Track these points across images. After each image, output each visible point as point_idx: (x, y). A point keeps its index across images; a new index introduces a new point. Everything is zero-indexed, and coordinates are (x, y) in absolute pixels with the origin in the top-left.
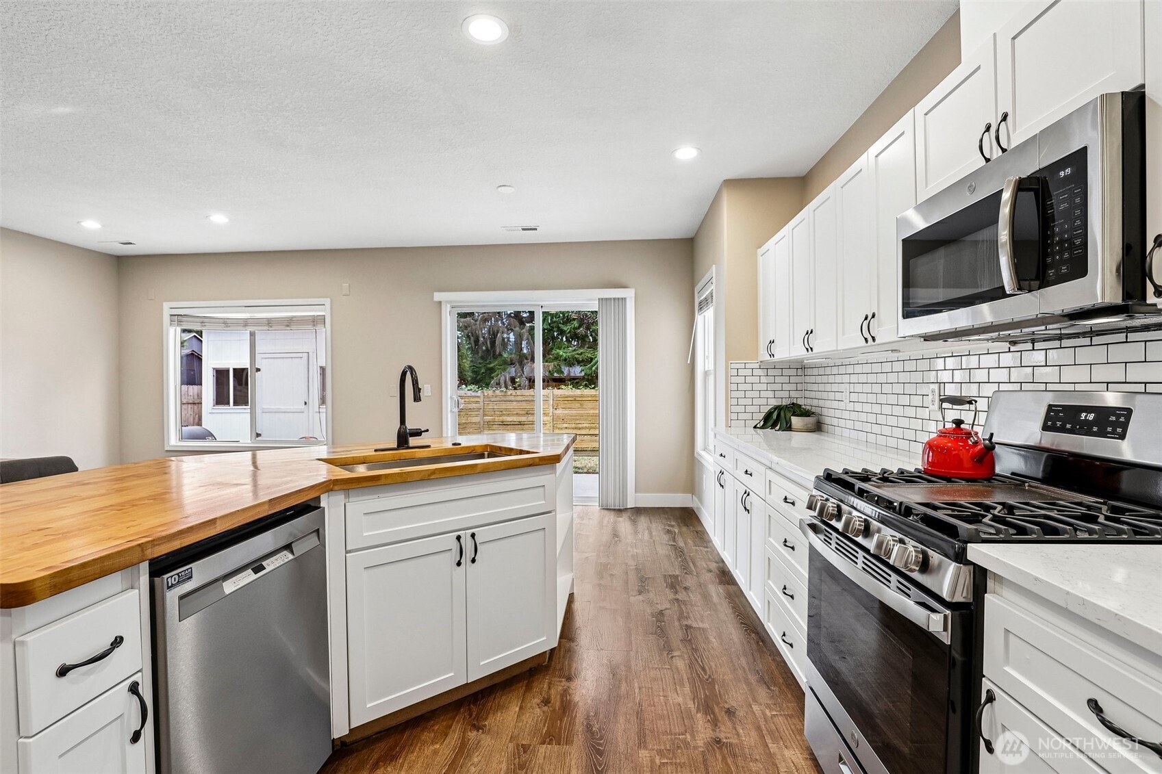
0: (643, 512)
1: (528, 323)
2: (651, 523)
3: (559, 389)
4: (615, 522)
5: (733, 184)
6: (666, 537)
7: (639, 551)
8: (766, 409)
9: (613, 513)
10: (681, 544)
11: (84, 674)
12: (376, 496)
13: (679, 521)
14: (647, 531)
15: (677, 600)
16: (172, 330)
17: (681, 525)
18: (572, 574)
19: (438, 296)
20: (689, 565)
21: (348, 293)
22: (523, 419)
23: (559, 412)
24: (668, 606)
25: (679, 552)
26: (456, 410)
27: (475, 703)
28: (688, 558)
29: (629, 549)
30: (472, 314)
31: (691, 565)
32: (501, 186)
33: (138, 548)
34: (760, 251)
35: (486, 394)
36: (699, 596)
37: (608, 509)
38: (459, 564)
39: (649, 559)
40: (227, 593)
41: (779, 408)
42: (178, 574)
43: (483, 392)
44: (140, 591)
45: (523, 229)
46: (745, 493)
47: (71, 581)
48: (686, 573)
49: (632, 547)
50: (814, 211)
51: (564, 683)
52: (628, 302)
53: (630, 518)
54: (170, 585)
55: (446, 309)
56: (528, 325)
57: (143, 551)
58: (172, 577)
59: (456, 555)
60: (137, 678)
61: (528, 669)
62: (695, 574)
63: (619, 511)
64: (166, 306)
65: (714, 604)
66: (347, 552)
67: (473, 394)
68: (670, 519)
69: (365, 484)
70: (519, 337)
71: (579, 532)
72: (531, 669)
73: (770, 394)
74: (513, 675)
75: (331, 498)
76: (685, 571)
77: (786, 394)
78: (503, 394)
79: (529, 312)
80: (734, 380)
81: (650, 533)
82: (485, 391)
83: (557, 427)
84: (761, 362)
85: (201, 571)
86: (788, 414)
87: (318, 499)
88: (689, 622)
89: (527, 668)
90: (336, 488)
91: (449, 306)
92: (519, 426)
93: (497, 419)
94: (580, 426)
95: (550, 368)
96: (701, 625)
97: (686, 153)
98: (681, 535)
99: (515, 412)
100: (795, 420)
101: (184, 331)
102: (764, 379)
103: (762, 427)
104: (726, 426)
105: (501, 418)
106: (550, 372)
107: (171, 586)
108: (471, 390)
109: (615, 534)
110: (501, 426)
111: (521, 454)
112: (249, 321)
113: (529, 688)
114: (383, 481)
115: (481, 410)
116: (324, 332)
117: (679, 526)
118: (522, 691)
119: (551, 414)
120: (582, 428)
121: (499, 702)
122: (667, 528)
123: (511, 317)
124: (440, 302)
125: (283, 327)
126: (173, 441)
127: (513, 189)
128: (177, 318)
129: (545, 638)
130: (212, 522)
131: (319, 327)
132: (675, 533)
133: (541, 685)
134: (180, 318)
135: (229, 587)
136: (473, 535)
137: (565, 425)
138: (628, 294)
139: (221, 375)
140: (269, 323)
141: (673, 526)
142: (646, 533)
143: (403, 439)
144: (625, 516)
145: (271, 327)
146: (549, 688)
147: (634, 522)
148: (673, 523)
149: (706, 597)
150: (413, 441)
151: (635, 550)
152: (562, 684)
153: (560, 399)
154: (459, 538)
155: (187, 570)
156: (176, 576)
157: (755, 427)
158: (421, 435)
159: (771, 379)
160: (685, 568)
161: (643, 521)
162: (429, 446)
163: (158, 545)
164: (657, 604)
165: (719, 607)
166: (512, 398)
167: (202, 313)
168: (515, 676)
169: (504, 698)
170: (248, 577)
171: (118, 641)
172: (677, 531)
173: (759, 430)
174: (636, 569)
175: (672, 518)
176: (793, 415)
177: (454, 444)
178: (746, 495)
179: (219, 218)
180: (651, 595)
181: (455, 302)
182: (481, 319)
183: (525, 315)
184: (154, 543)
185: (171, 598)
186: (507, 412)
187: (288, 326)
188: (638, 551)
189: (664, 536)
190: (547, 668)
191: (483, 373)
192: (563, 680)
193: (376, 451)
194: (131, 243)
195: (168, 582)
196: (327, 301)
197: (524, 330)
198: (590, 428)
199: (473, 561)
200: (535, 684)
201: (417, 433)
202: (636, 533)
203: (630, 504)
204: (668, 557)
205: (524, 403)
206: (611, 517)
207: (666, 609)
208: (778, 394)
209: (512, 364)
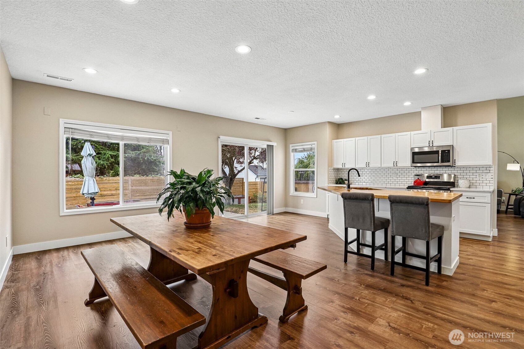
8: (334, 179)
22: (114, 192)
23: (134, 188)
64: (62, 121)
80: (329, 172)
83: (133, 196)
84: (333, 168)
92: (112, 196)
94: (145, 194)
99: (109, 189)
102: (333, 172)
110: (100, 197)
116: (168, 148)
120: (147, 195)
131: (166, 145)
137: (138, 194)
138: (275, 144)
145: (139, 142)
153: (134, 181)
166: (107, 181)
167: (88, 129)
186: (104, 189)
196: (171, 133)
198: (150, 195)
205: (114, 184)
208: (335, 176)
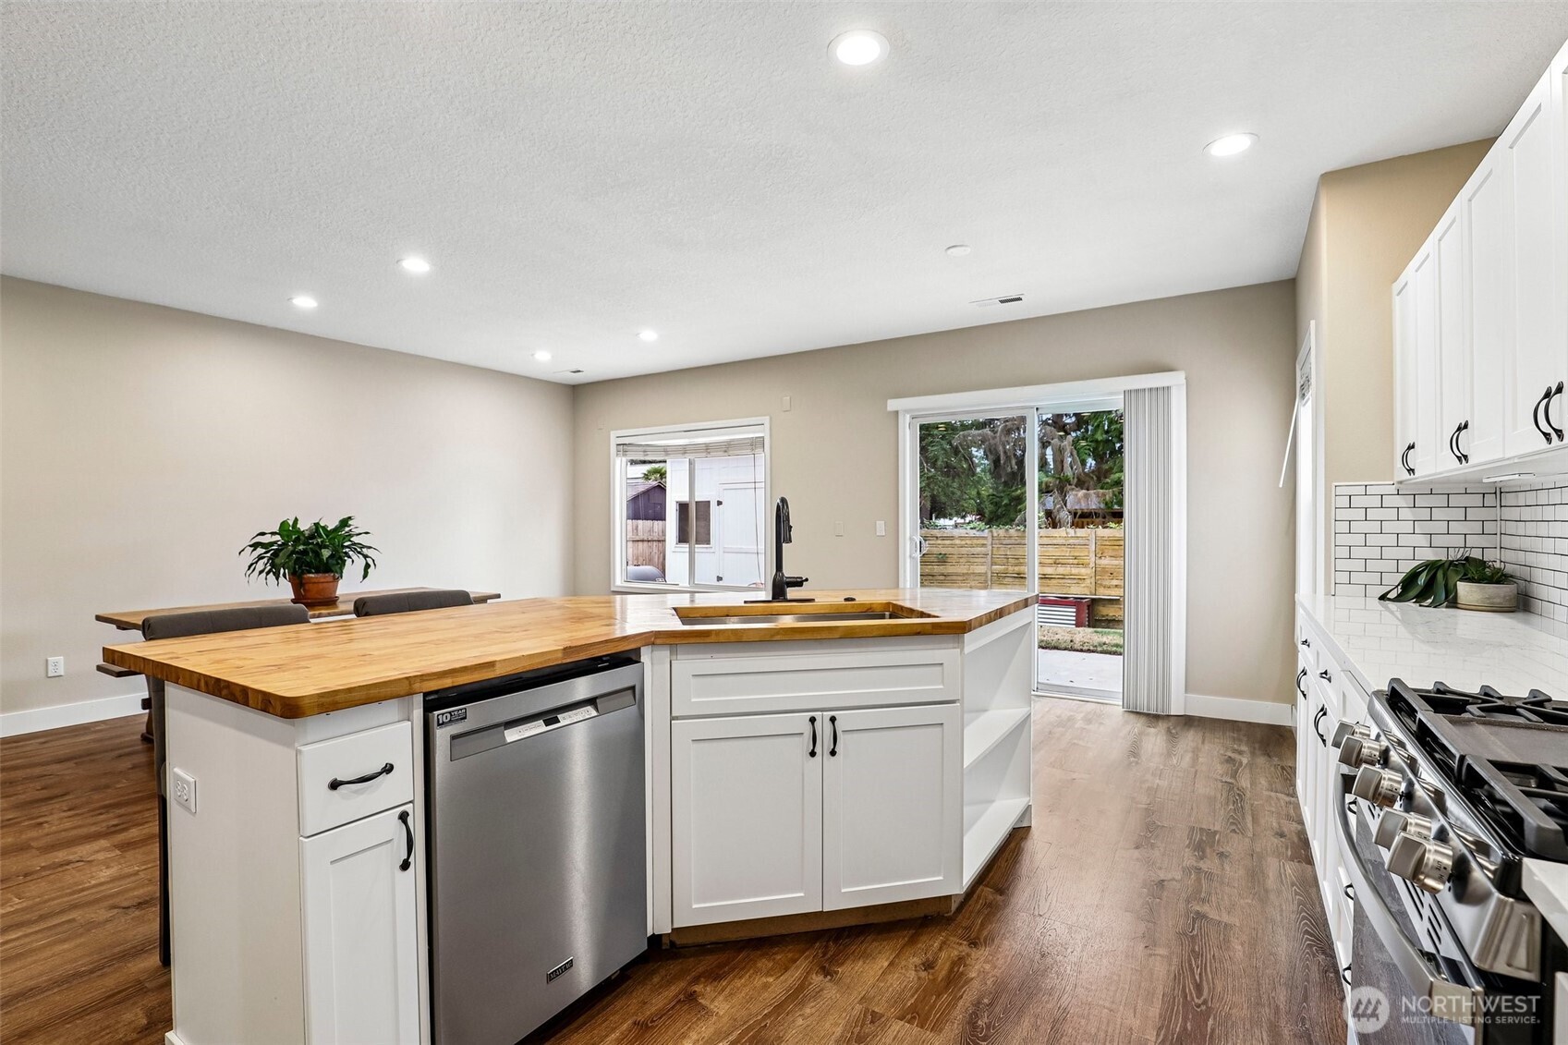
0: (1196, 723)
1: (1075, 431)
2: (1203, 743)
3: (1107, 527)
4: (1141, 733)
5: (1333, 178)
6: (1220, 768)
7: (1164, 783)
8: (1407, 567)
9: (1143, 719)
10: (1244, 782)
11: (356, 792)
12: (709, 656)
13: (1257, 746)
14: (1190, 755)
15: (1199, 870)
16: (618, 461)
17: (1258, 752)
18: (1028, 799)
19: (893, 405)
20: (1244, 818)
21: (788, 409)
23: (1105, 562)
24: (1178, 876)
25: (1235, 796)
26: (918, 555)
27: (836, 940)
28: (1247, 807)
29: (1149, 777)
30: (991, 421)
31: (1249, 819)
32: (949, 248)
33: (405, 681)
34: (1397, 286)
35: (995, 534)
36: (1241, 872)
37: (1137, 713)
38: (813, 754)
39: (1177, 798)
40: (509, 741)
41: (1433, 567)
42: (450, 713)
43: (991, 531)
44: (412, 724)
45: (1002, 302)
46: (1322, 710)
47: (337, 703)
48: (1234, 831)
49: (1153, 774)
50: (1470, 200)
51: (965, 948)
52: (1174, 392)
53: (1169, 730)
54: (441, 722)
55: (905, 420)
56: (1074, 434)
57: (410, 685)
58: (443, 714)
59: (808, 743)
60: (408, 808)
61: (922, 915)
62: (1250, 835)
63: (1154, 718)
64: (613, 434)
65: (1266, 891)
66: (672, 718)
67: (978, 534)
68: (1240, 740)
69: (692, 640)
70: (1058, 453)
71: (1075, 741)
72: (926, 917)
73: (1424, 541)
74: (898, 918)
75: (655, 652)
76: (1234, 827)
77: (1459, 541)
78: (1020, 534)
79: (1075, 414)
80: (1342, 514)
81: (1195, 760)
82: (994, 530)
84: (1401, 482)
85: (478, 713)
86: (1453, 577)
87: (637, 651)
88: (1205, 909)
89: (919, 913)
90: (658, 641)
91: (908, 416)
93: (1010, 568)
95: (1107, 498)
96: (1225, 918)
97: (1231, 145)
98: (1251, 768)
100: (1465, 590)
101: (633, 462)
102: (1405, 514)
103: (1398, 599)
104: (1326, 595)
105: (1017, 569)
106: (1106, 504)
107: (443, 723)
108: (975, 528)
109: (1134, 752)
110: (1016, 580)
111: (921, 617)
112: (688, 448)
113: (913, 941)
114: (713, 638)
115: (989, 557)
116: (762, 458)
117: (1253, 754)
118: (901, 942)
119: (1092, 565)
121: (866, 949)
122: (1229, 754)
123: (1048, 424)
124: (897, 412)
125: (721, 453)
126: (619, 581)
127: (969, 250)
128: (623, 448)
129: (941, 878)
130: (491, 664)
131: (759, 450)
132: (1241, 763)
133: (932, 943)
134: (625, 447)
135: (512, 735)
136: (833, 719)
138: (1175, 380)
139: (683, 508)
140: (707, 449)
141: (1240, 753)
142: (1188, 758)
143: (780, 588)
144: (1162, 726)
145: (709, 453)
146: (940, 949)
147: (1172, 737)
148: (1244, 748)
149: (1255, 875)
150: (792, 593)
151: (1158, 781)
152: (961, 949)
153: (1107, 543)
154: (813, 720)
155: (461, 710)
156: (449, 715)
157: (1383, 598)
158: (801, 586)
159: (1425, 514)
160: (1236, 825)
161: (1190, 738)
162: (812, 600)
163: (427, 680)
164: (1160, 868)
165: (1272, 896)
168: (900, 920)
169: (875, 944)
170: (538, 727)
171: (388, 769)
172: (1245, 761)
173: (1392, 606)
174: (1147, 810)
175: (1245, 739)
176: (1461, 580)
177: (846, 600)
178: (1322, 713)
179: (648, 335)
180: (1156, 853)
181: (918, 410)
182: (1002, 431)
183: (1068, 421)
184: (423, 678)
185: (442, 736)
187: (725, 451)
188: (1161, 783)
189: (1219, 767)
190: (950, 920)
191: (1006, 505)
192: (965, 943)
193: (745, 602)
194: (579, 371)
195: (438, 719)
196: (766, 420)
197: (1065, 443)
199: (833, 753)
200: (924, 938)
201: (798, 583)
202: (1169, 754)
203: (1176, 709)
204: (1212, 800)
205: (1050, 549)
206: (1138, 725)
207: (1173, 879)
208: (1437, 541)
209: (1048, 492)
